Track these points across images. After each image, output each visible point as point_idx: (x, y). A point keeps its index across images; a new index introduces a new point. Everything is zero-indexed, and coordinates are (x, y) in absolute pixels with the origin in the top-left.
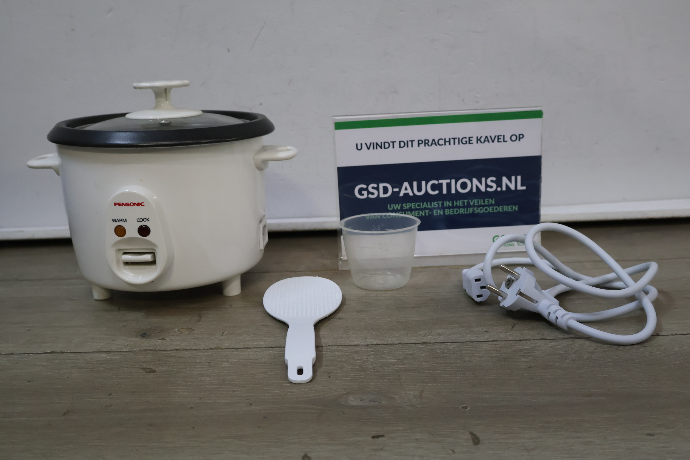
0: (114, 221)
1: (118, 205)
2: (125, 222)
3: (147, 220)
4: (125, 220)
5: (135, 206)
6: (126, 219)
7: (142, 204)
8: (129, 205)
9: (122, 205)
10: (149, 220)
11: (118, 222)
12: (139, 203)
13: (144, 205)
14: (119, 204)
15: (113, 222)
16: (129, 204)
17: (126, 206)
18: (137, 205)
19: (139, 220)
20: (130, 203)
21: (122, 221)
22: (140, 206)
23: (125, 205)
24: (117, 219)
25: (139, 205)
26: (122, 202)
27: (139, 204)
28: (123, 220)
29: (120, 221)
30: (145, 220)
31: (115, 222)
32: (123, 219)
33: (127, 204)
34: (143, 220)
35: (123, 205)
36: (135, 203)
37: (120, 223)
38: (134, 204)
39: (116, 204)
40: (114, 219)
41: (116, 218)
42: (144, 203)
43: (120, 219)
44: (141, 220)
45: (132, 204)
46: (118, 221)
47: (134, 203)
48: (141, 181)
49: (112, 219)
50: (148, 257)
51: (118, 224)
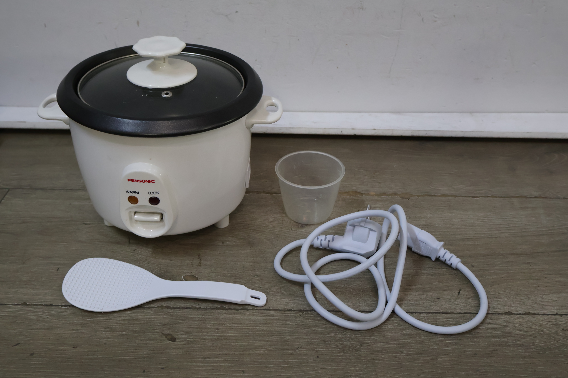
0: (127, 192)
2: (137, 194)
3: (157, 193)
5: (146, 182)
6: (138, 192)
7: (153, 181)
8: (141, 182)
9: (134, 181)
11: (131, 193)
12: (150, 181)
13: (154, 182)
14: (132, 180)
15: (127, 193)
16: (141, 181)
17: (138, 182)
18: (148, 182)
19: (149, 193)
20: (141, 180)
21: (134, 193)
22: (151, 182)
25: (150, 182)
26: (134, 179)
27: (149, 181)
28: (135, 193)
29: (133, 192)
30: (155, 193)
31: (129, 193)
32: (136, 192)
33: (139, 180)
35: (136, 181)
36: (146, 181)
39: (129, 180)
40: (128, 191)
42: (154, 180)
43: (133, 191)
44: (152, 193)
45: (143, 181)
46: (132, 193)
48: (151, 159)
49: (126, 191)
50: (157, 218)
51: (131, 194)
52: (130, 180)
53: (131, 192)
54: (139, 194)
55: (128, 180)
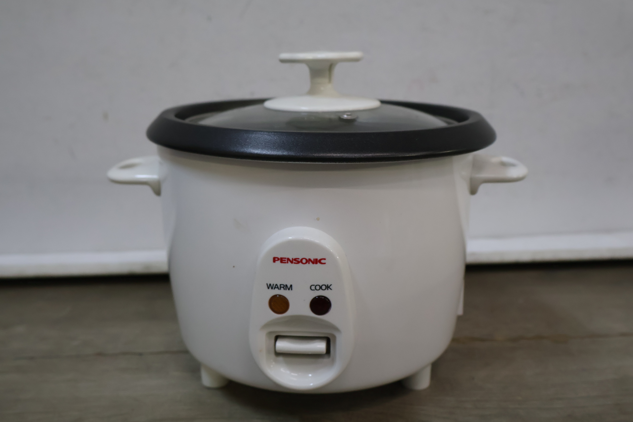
0: (270, 286)
1: (279, 261)
2: (289, 289)
3: (328, 287)
4: (289, 286)
5: (309, 263)
6: (291, 286)
7: (323, 261)
8: (298, 262)
9: (286, 261)
10: (331, 287)
11: (276, 289)
12: (316, 259)
13: (325, 263)
14: (282, 260)
15: (269, 288)
16: (299, 260)
17: (293, 264)
18: (313, 263)
19: (313, 288)
20: (301, 258)
21: (283, 287)
22: (319, 264)
23: (292, 262)
24: (276, 285)
25: (316, 263)
26: (287, 257)
27: (316, 261)
28: (286, 287)
29: (281, 287)
30: (324, 287)
31: (272, 288)
32: (286, 285)
33: (295, 259)
34: (321, 287)
35: (289, 262)
36: (310, 260)
37: (279, 290)
38: (308, 261)
40: (270, 285)
41: (273, 282)
42: (325, 259)
43: (280, 285)
44: (318, 288)
45: (304, 261)
46: (278, 288)
47: (308, 259)
48: (318, 219)
49: (267, 284)
50: (320, 346)
51: (276, 292)
52: (278, 259)
53: (276, 287)
54: (292, 290)
55: (275, 260)
